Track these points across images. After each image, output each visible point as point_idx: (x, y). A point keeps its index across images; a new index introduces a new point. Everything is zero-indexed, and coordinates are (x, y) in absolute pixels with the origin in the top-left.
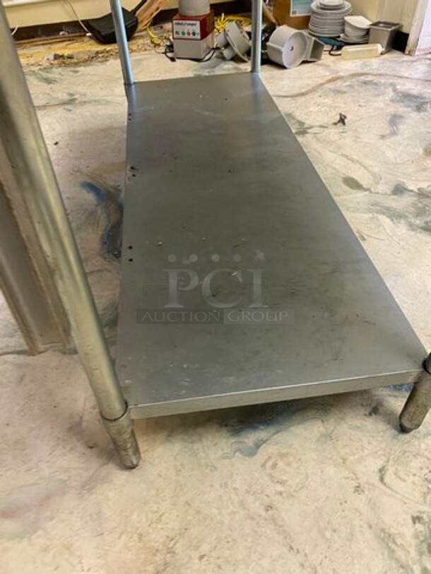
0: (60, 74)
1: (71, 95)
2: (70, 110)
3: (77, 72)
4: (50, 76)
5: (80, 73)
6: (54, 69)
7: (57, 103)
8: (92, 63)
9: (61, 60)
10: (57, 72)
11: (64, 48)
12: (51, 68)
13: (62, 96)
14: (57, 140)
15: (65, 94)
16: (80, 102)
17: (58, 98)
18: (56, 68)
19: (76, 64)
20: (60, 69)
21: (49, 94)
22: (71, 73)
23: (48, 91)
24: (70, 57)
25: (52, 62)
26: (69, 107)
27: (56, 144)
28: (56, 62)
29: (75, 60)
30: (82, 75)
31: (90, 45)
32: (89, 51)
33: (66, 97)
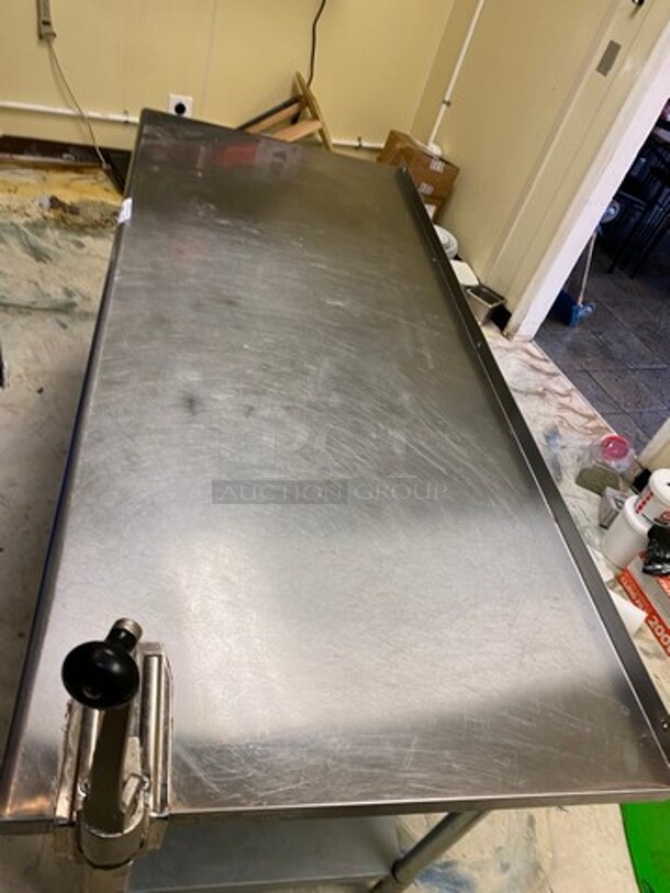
0: (57, 244)
1: (69, 294)
2: (64, 326)
3: (80, 245)
4: (42, 244)
5: (85, 250)
6: (48, 231)
7: (47, 306)
8: (105, 232)
9: (60, 211)
10: (52, 238)
11: (67, 186)
12: (44, 226)
13: (56, 293)
14: (42, 385)
15: (60, 290)
16: (80, 313)
17: (48, 295)
18: (52, 228)
19: (82, 229)
20: (57, 232)
21: (36, 284)
22: (73, 247)
23: (36, 278)
24: (74, 210)
25: (47, 214)
26: (63, 318)
27: (40, 391)
28: (51, 215)
29: (80, 220)
30: (89, 254)
31: (107, 190)
32: (103, 204)
33: (61, 297)
